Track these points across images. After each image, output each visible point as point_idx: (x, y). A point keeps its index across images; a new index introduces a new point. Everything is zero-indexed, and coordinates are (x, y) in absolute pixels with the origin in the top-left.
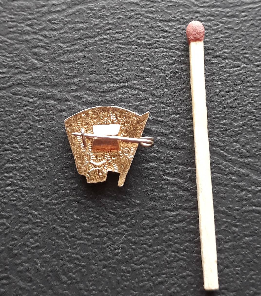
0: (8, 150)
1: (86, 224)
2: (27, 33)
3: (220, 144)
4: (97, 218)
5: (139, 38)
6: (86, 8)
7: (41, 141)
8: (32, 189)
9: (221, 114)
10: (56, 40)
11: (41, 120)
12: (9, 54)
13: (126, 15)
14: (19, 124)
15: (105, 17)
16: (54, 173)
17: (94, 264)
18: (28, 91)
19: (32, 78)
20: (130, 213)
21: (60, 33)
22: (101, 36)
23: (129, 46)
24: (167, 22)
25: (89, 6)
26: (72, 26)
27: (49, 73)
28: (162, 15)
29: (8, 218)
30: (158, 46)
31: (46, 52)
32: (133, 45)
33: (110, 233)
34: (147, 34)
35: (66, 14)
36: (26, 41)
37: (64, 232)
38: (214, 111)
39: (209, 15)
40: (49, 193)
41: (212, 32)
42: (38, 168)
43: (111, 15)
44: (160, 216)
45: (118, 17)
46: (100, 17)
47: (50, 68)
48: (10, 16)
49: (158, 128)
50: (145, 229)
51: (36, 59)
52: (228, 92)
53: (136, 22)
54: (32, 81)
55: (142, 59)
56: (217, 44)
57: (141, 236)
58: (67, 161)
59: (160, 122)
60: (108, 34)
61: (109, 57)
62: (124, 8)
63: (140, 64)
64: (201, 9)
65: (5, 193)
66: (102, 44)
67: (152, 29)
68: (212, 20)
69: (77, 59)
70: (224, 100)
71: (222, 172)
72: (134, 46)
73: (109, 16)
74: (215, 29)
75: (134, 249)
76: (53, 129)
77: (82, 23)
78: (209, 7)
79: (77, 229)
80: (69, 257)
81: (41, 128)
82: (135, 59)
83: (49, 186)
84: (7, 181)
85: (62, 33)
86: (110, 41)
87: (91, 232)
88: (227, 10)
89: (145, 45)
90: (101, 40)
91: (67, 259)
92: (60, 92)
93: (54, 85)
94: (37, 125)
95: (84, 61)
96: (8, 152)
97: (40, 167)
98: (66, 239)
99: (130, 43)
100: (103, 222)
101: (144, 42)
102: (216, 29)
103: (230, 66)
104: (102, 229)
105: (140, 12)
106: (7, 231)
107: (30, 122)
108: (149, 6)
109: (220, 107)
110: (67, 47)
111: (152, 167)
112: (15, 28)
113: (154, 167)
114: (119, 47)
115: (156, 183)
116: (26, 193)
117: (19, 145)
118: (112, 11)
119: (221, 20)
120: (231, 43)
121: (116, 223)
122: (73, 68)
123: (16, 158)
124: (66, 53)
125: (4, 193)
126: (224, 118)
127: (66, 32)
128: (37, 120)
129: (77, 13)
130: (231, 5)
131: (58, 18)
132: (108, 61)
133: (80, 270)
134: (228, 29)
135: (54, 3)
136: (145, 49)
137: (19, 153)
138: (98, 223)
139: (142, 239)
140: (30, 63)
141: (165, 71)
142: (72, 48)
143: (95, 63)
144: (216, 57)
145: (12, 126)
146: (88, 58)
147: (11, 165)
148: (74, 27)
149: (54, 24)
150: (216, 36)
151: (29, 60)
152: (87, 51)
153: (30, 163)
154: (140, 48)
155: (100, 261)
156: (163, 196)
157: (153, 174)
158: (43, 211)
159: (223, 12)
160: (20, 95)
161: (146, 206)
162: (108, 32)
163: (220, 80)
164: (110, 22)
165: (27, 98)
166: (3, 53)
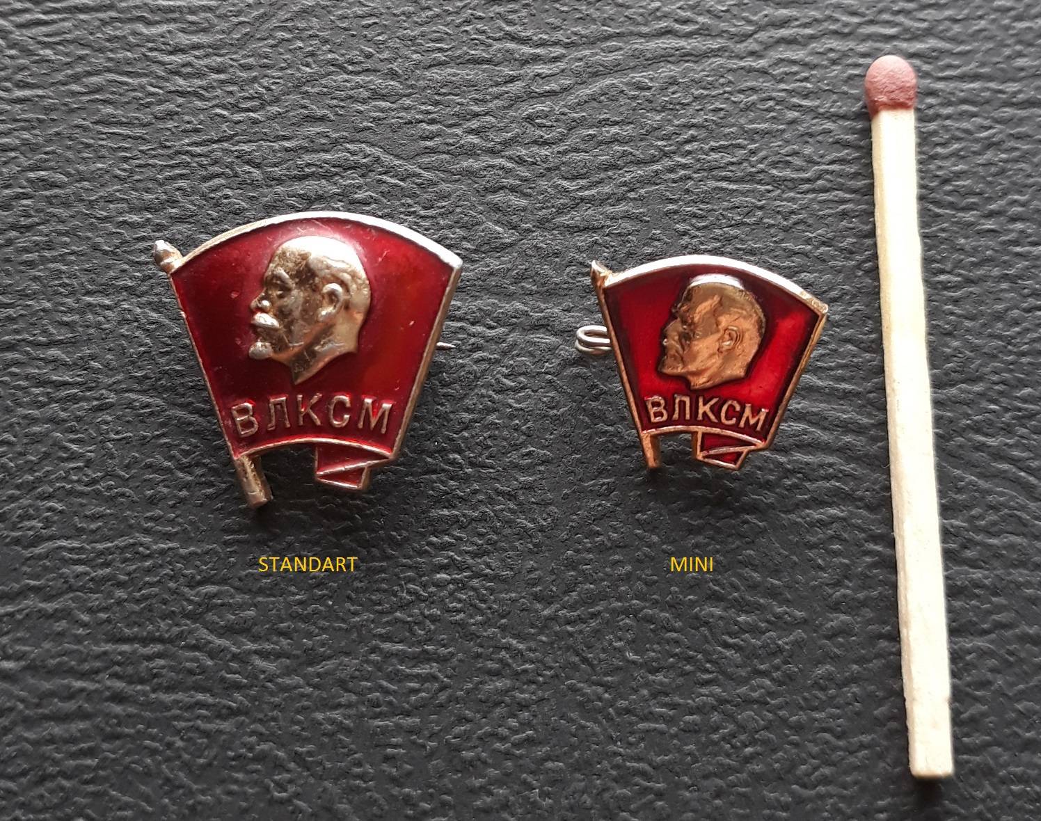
0: (434, 472)
1: (659, 677)
2: (471, 152)
3: (1016, 453)
4: (689, 659)
5: (774, 165)
6: (627, 84)
7: (523, 445)
8: (505, 580)
9: (1012, 371)
10: (548, 169)
11: (522, 388)
12: (426, 208)
13: (734, 102)
14: (462, 399)
15: (678, 107)
16: (564, 535)
17: (687, 787)
18: (480, 309)
19: (491, 274)
20: (778, 646)
21: (559, 152)
22: (671, 158)
23: (748, 187)
24: (848, 119)
25: (633, 78)
26: (591, 132)
27: (534, 259)
28: (835, 102)
29: (443, 660)
30: (829, 185)
31: (523, 202)
32: (759, 182)
33: (728, 702)
34: (795, 153)
35: (572, 99)
36: (469, 173)
37: (600, 699)
38: (996, 364)
39: (964, 101)
40: (554, 589)
41: (976, 147)
42: (519, 520)
43: (693, 101)
44: (863, 651)
45: (713, 107)
46: (664, 109)
47: (535, 246)
48: (423, 108)
49: (843, 412)
50: (823, 689)
51: (498, 222)
52: (1028, 310)
53: (766, 121)
54: (493, 281)
55: (786, 220)
56: (990, 179)
57: (815, 709)
58: (598, 502)
59: (846, 395)
60: (689, 153)
61: (695, 216)
62: (730, 82)
63: (781, 235)
64: (940, 85)
65: (433, 589)
66: (674, 181)
67: (810, 140)
68: (974, 115)
69: (608, 223)
70: (1019, 333)
71: (1025, 530)
72: (762, 185)
73: (688, 104)
74: (982, 138)
75: (796, 745)
76: (555, 411)
77: (617, 123)
78: (962, 78)
79: (635, 691)
80: (617, 767)
81: (521, 409)
82: (766, 220)
83: (552, 572)
84: (436, 556)
85: (565, 152)
86: (695, 172)
87: (677, 699)
88: (1012, 87)
89: (794, 184)
90: (671, 170)
91: (614, 773)
92: (568, 310)
93: (550, 293)
94: (511, 401)
95: (627, 225)
96: (434, 477)
97: (526, 519)
98: (609, 718)
99: (749, 179)
100: (707, 671)
101: (788, 173)
102: (986, 138)
103: (1029, 240)
104: (704, 690)
105: (774, 94)
106: (443, 697)
107: (491, 393)
108: (798, 77)
109: (1011, 353)
110: (582, 188)
111: (834, 519)
112: (438, 140)
113: (839, 518)
114: (722, 189)
115: (846, 561)
116: (492, 591)
117: (464, 458)
118: (696, 93)
119: (996, 114)
120: (1030, 176)
121: (743, 673)
122: (600, 244)
123: (458, 492)
124: (578, 204)
125: (430, 590)
126: (1023, 384)
127: (576, 150)
128: (511, 388)
129: (602, 98)
130: (1023, 74)
131: (552, 110)
132: (692, 225)
133: (651, 802)
134: (1018, 137)
135: (540, 71)
136: (792, 194)
137: (466, 479)
138: (694, 672)
139: (817, 715)
140: (483, 231)
141: (852, 253)
142: (593, 192)
143: (658, 231)
144: (991, 215)
145: (442, 405)
146: (637, 218)
147: (446, 512)
148: (595, 135)
149: (541, 126)
150: (985, 157)
151: (479, 224)
152: (635, 199)
153: (498, 507)
154: (779, 191)
155: (706, 777)
156: (867, 598)
157: (837, 538)
158: (541, 641)
159: (1001, 92)
160: (460, 319)
161: (821, 625)
162: (688, 147)
163: (1005, 277)
164: (694, 121)
165: (480, 329)
166: (409, 206)
